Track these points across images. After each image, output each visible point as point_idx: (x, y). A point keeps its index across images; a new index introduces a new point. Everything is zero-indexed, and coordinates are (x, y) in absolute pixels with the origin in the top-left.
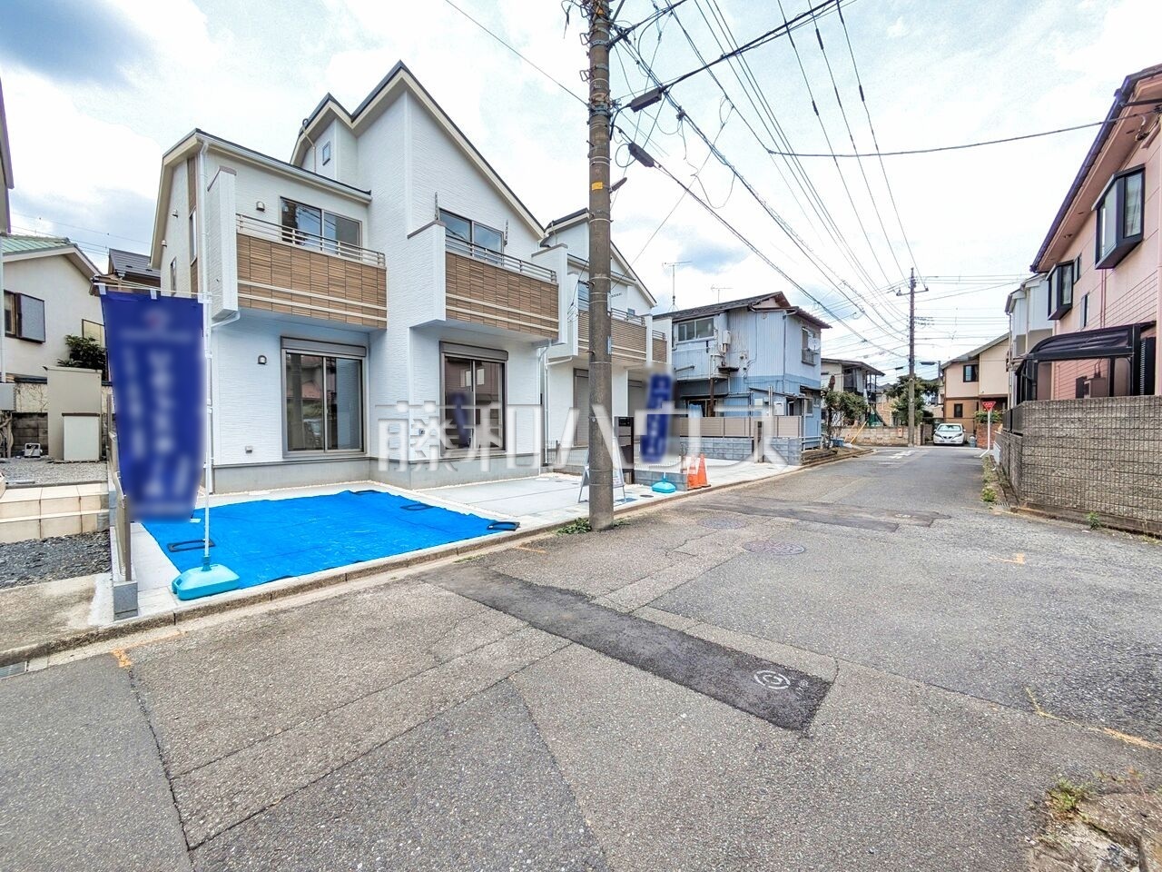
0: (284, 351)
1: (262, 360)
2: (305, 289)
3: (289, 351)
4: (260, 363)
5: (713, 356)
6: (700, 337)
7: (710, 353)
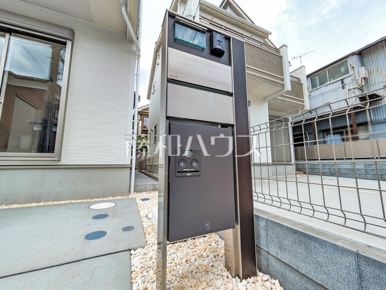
5: (351, 89)
6: (333, 80)
7: (347, 88)
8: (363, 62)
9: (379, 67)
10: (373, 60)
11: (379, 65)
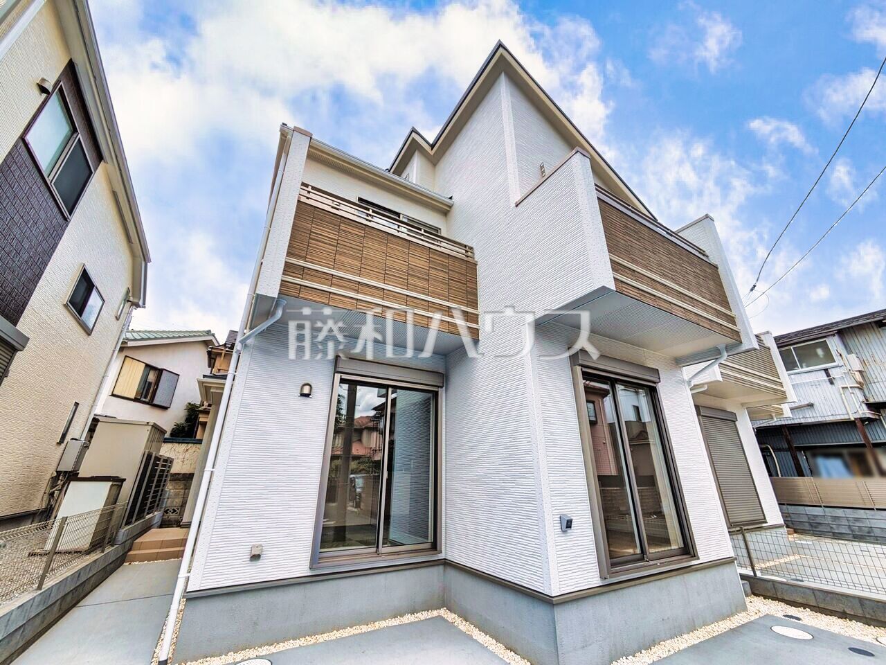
0: (338, 376)
1: (306, 390)
2: (377, 279)
3: (345, 377)
4: (303, 395)
5: (847, 388)
6: (807, 366)
7: (839, 384)
8: (846, 343)
9: (876, 356)
10: (862, 344)
11: (875, 353)
